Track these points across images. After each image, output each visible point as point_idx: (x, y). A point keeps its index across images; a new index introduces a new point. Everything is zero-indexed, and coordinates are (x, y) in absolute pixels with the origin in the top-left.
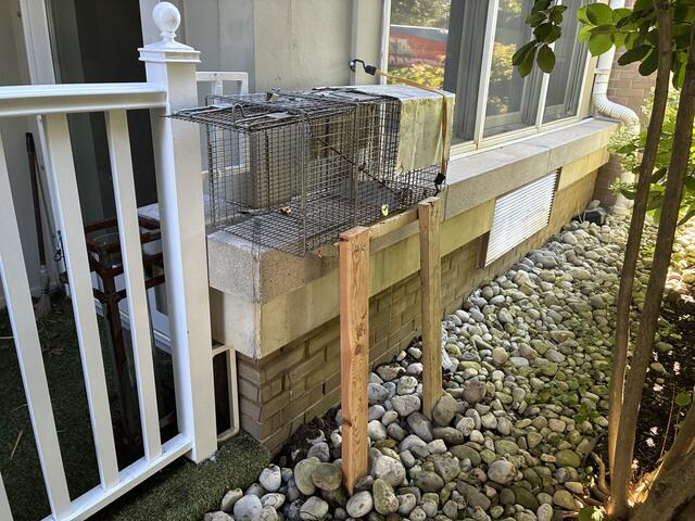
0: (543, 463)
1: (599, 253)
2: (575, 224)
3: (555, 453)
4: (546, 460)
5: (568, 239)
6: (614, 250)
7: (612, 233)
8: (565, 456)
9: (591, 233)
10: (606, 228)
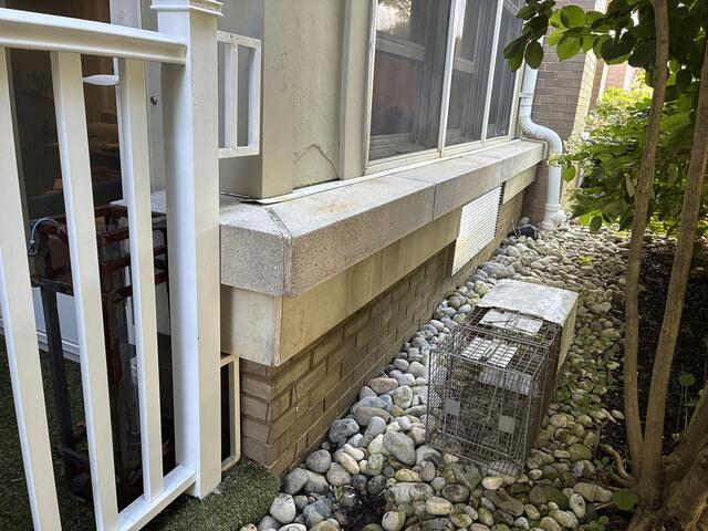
0: (557, 460)
1: (542, 263)
2: (513, 238)
3: (566, 449)
4: (560, 456)
5: (511, 252)
6: (554, 260)
7: (547, 245)
8: (577, 451)
9: (529, 246)
10: (541, 242)
